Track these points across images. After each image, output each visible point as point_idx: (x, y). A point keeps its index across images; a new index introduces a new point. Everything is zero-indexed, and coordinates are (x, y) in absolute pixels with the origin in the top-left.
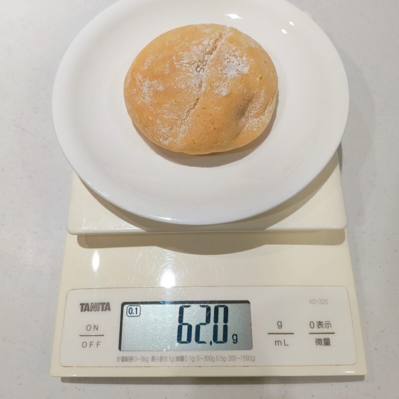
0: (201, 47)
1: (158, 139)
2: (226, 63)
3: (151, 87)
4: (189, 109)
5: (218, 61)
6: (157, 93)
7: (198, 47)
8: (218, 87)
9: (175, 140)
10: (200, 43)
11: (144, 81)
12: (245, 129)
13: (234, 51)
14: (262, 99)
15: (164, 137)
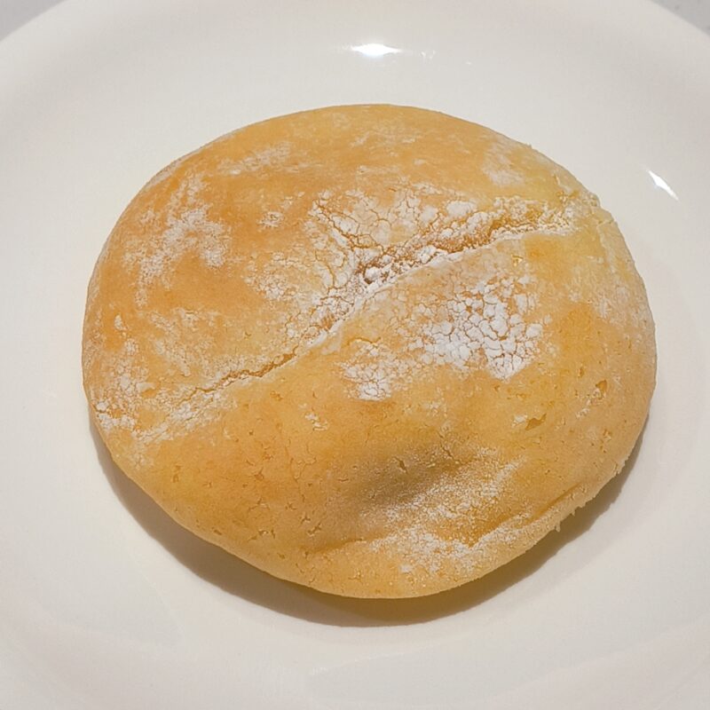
0: (430, 213)
1: (97, 397)
2: (462, 307)
3: (195, 234)
4: (241, 367)
5: (439, 287)
6: (191, 263)
7: (420, 208)
8: (366, 360)
9: (135, 433)
10: (439, 201)
11: (194, 206)
12: (376, 545)
13: (519, 289)
14: (491, 489)
15: (114, 400)
